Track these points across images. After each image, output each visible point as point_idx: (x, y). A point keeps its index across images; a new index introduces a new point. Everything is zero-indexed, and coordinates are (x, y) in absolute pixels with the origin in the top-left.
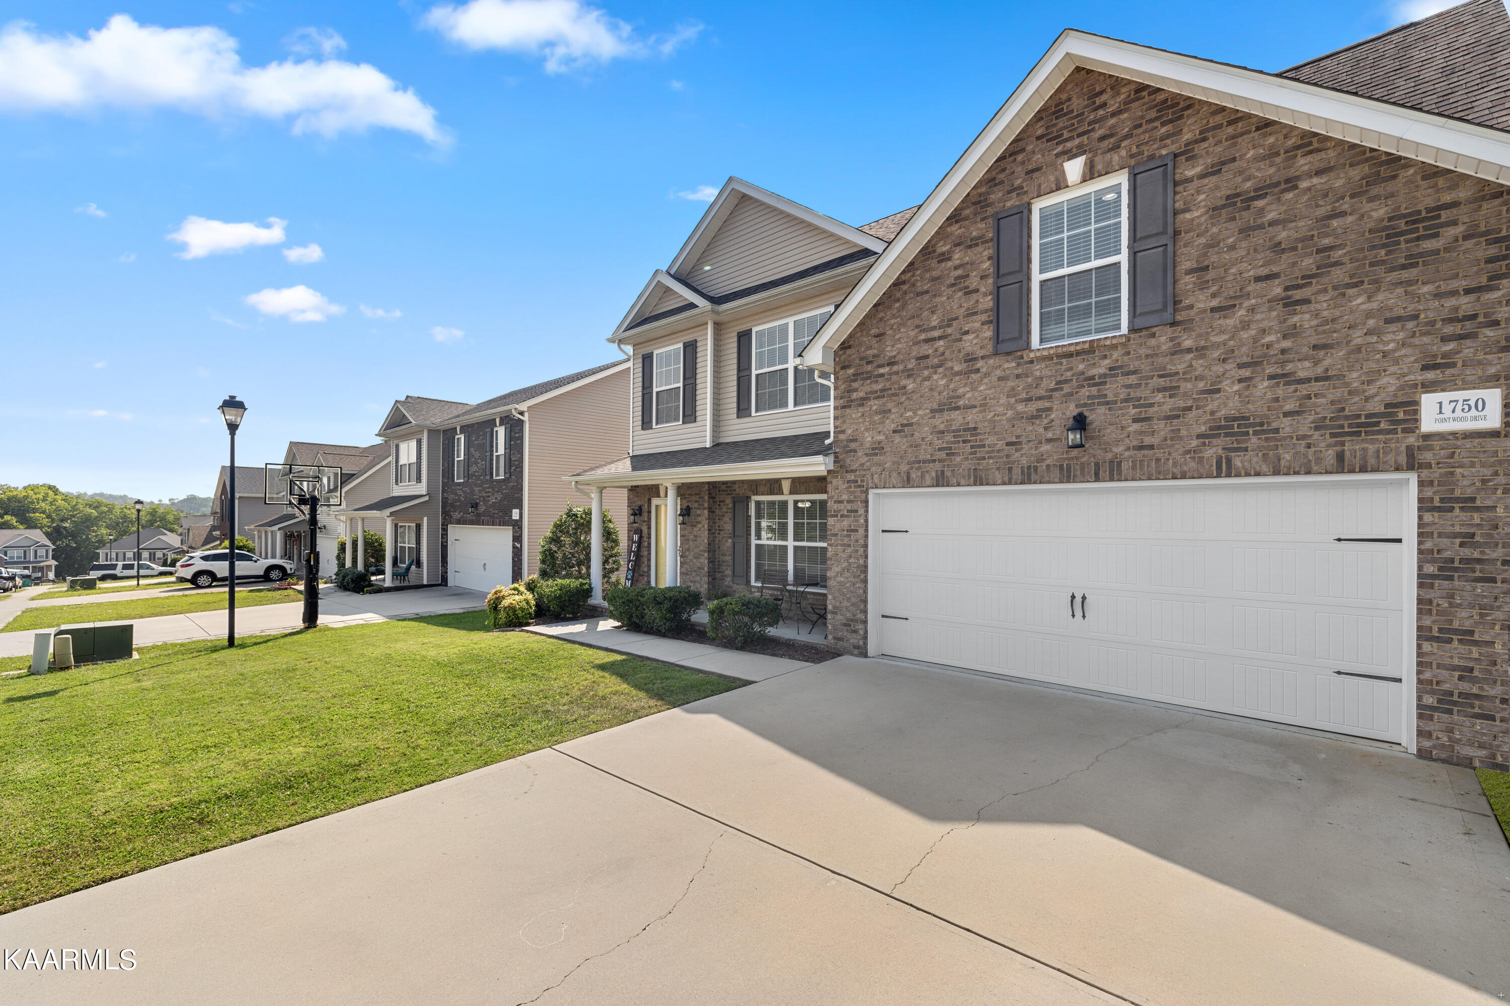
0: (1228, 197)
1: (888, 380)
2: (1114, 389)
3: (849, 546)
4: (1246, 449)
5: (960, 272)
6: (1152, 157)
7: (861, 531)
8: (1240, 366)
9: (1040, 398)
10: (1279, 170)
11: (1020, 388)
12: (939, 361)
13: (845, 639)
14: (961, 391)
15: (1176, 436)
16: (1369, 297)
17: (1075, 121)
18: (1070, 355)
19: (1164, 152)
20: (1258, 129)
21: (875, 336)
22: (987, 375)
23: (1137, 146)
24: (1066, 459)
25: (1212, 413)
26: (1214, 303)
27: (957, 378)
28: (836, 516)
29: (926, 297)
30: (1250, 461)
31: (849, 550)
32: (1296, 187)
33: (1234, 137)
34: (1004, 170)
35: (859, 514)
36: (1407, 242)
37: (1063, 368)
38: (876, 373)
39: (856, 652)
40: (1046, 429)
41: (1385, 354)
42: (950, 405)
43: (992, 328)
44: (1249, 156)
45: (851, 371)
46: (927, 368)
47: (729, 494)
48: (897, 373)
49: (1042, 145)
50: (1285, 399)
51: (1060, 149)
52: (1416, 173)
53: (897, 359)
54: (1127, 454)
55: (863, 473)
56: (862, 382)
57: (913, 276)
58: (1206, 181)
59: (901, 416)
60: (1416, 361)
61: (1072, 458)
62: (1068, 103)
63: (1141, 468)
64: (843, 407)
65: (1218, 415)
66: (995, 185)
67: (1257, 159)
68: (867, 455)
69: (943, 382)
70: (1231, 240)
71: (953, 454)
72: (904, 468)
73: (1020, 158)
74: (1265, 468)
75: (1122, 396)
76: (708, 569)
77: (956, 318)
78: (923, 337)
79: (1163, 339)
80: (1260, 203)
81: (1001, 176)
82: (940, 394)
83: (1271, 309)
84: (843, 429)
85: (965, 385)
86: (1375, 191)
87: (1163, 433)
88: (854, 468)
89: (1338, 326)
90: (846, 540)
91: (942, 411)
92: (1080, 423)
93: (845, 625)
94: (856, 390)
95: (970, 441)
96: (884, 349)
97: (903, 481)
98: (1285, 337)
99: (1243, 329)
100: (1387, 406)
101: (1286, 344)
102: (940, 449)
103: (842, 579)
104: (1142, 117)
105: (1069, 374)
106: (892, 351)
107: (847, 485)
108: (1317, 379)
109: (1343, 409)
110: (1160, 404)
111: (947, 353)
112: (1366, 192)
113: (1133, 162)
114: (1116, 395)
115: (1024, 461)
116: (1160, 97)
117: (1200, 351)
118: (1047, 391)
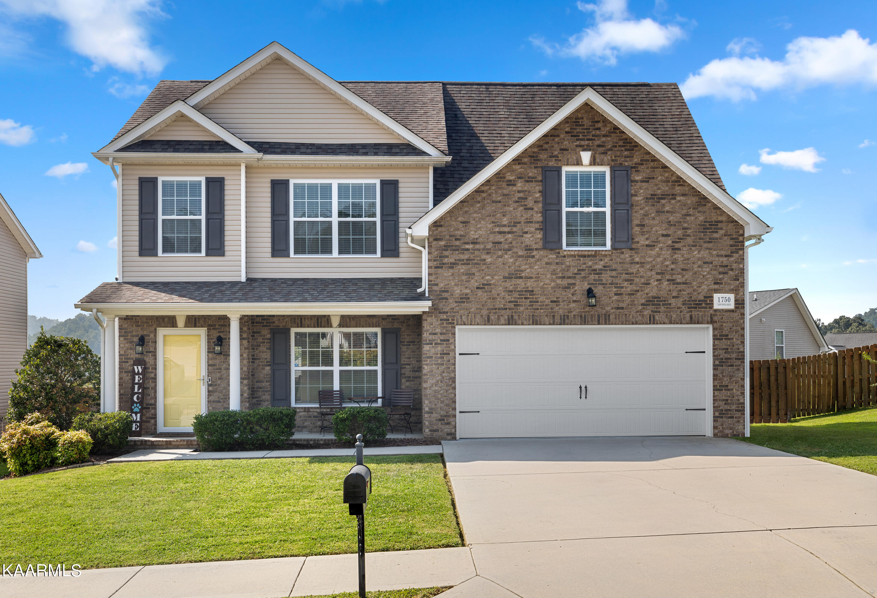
0: (652, 195)
1: (472, 253)
2: (606, 277)
3: (443, 364)
4: (659, 312)
5: (521, 195)
6: (621, 164)
7: (452, 354)
8: (657, 274)
9: (569, 278)
10: (669, 189)
11: (558, 271)
12: (509, 247)
13: (440, 430)
14: (523, 267)
15: (632, 304)
16: (699, 252)
17: (586, 131)
18: (584, 256)
19: (626, 164)
20: (662, 168)
21: (461, 222)
22: (539, 260)
23: (615, 156)
24: (583, 312)
25: (647, 294)
26: (647, 243)
27: (521, 259)
28: (432, 344)
29: (499, 205)
30: (661, 317)
31: (443, 367)
32: (675, 199)
33: (654, 168)
34: (547, 143)
35: (450, 342)
36: (710, 232)
37: (581, 262)
38: (463, 247)
39: (449, 437)
40: (573, 295)
41: (704, 276)
42: (516, 275)
43: (542, 233)
44: (659, 178)
45: (442, 243)
46: (501, 250)
47: (266, 326)
48: (479, 250)
49: (568, 137)
50: (673, 290)
51: (578, 143)
52: (711, 206)
53: (478, 241)
54: (612, 311)
55: (453, 314)
56: (451, 252)
57: (490, 189)
58: (643, 184)
59: (482, 278)
60: (712, 280)
61: (586, 312)
62: (581, 120)
63: (619, 319)
64: (436, 267)
65: (649, 295)
66: (543, 150)
67: (662, 181)
68: (456, 302)
69: (511, 260)
70: (653, 215)
71: (518, 305)
72: (485, 312)
73: (557, 139)
74: (666, 321)
75: (610, 282)
76: (248, 395)
77: (519, 223)
78: (497, 229)
79: (627, 255)
80: (663, 201)
81: (546, 146)
82: (509, 267)
83: (668, 250)
84: (436, 283)
85: (526, 264)
86: (700, 209)
87: (627, 302)
88: (446, 310)
89: (689, 262)
90: (439, 361)
91: (511, 278)
92: (590, 293)
93: (440, 420)
94: (447, 257)
95: (529, 298)
96: (469, 233)
97: (485, 321)
98: (673, 263)
99: (658, 257)
100: (705, 297)
101: (673, 266)
102: (510, 302)
103: (437, 388)
104: (617, 143)
105: (584, 266)
106: (475, 235)
107: (439, 322)
108: (683, 283)
109: (691, 297)
110: (626, 288)
111: (514, 243)
112: (697, 208)
113: (613, 163)
114: (607, 280)
115: (561, 311)
116: (624, 137)
117: (642, 264)
118: (573, 274)
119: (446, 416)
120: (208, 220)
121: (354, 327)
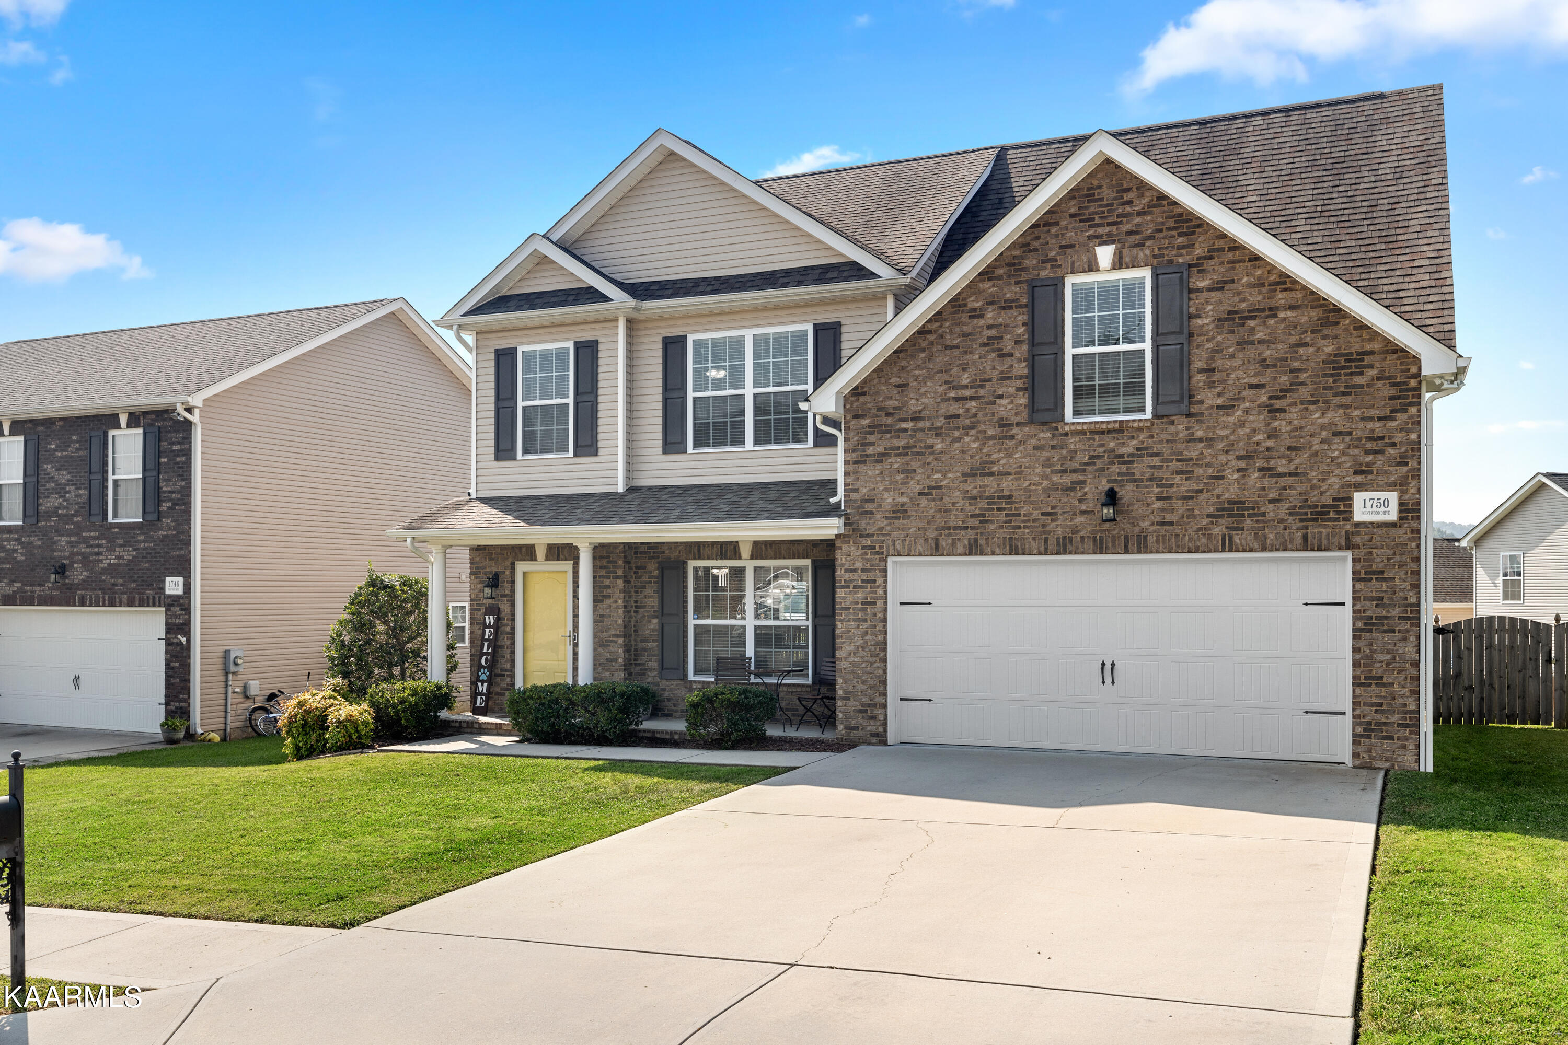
0: (1229, 313)
1: (912, 436)
2: (1140, 468)
3: (865, 621)
4: (1242, 529)
5: (993, 332)
6: (1170, 262)
7: (880, 604)
8: (1239, 458)
9: (1074, 471)
10: (1264, 298)
11: (1055, 459)
12: (971, 422)
13: (861, 728)
14: (995, 456)
15: (1190, 514)
16: (1323, 414)
17: (1105, 209)
18: (1102, 432)
19: (1180, 260)
20: (1250, 260)
21: (895, 386)
22: (1021, 443)
23: (1159, 249)
24: (1099, 531)
25: (1218, 496)
26: (1219, 401)
27: (991, 442)
28: (848, 587)
29: (956, 352)
30: (1246, 539)
31: (865, 625)
32: (1275, 316)
33: (1233, 262)
34: (1038, 238)
35: (877, 584)
36: (1346, 375)
37: (1096, 443)
38: (898, 427)
39: (874, 740)
40: (1080, 501)
41: (1333, 459)
42: (983, 470)
43: (1027, 395)
44: (1244, 281)
45: (866, 422)
46: (958, 428)
47: (653, 558)
48: (923, 430)
49: (1075, 223)
50: (1270, 488)
51: (1091, 232)
52: (1350, 324)
53: (922, 415)
54: (1152, 528)
55: (881, 538)
56: (879, 436)
57: (941, 326)
58: (1213, 294)
59: (928, 477)
60: (1350, 467)
61: (1104, 531)
62: (1099, 191)
63: (1164, 542)
64: (856, 462)
65: (1223, 498)
66: (1030, 251)
67: (1251, 286)
68: (887, 518)
69: (975, 445)
70: (1231, 350)
71: (987, 522)
72: (931, 534)
73: (1054, 230)
74: (1256, 546)
75: (1147, 476)
76: (624, 660)
77: (990, 380)
78: (952, 394)
79: (1180, 428)
80: (1252, 323)
81: (1036, 244)
82: (972, 457)
83: (1260, 413)
84: (856, 487)
85: (1000, 451)
86: (1326, 331)
87: (1181, 511)
88: (871, 532)
89: (1304, 434)
90: (860, 615)
91: (975, 475)
92: (1112, 498)
93: (861, 711)
94: (873, 444)
95: (1004, 509)
96: (907, 402)
97: (931, 548)
98: (1269, 437)
99: (1240, 426)
100: (1334, 499)
101: (1270, 443)
102: (972, 516)
103: (856, 660)
104: (1163, 224)
105: (1101, 450)
106: (917, 405)
107: (860, 552)
108: (1291, 475)
109: (1307, 500)
110: (1178, 486)
111: (980, 415)
112: (1320, 331)
113: (1155, 262)
114: (1142, 474)
115: (1060, 532)
116: (1178, 210)
117: (1209, 441)
118: (1081, 464)
119: (869, 705)
120: (576, 404)
121: (771, 558)
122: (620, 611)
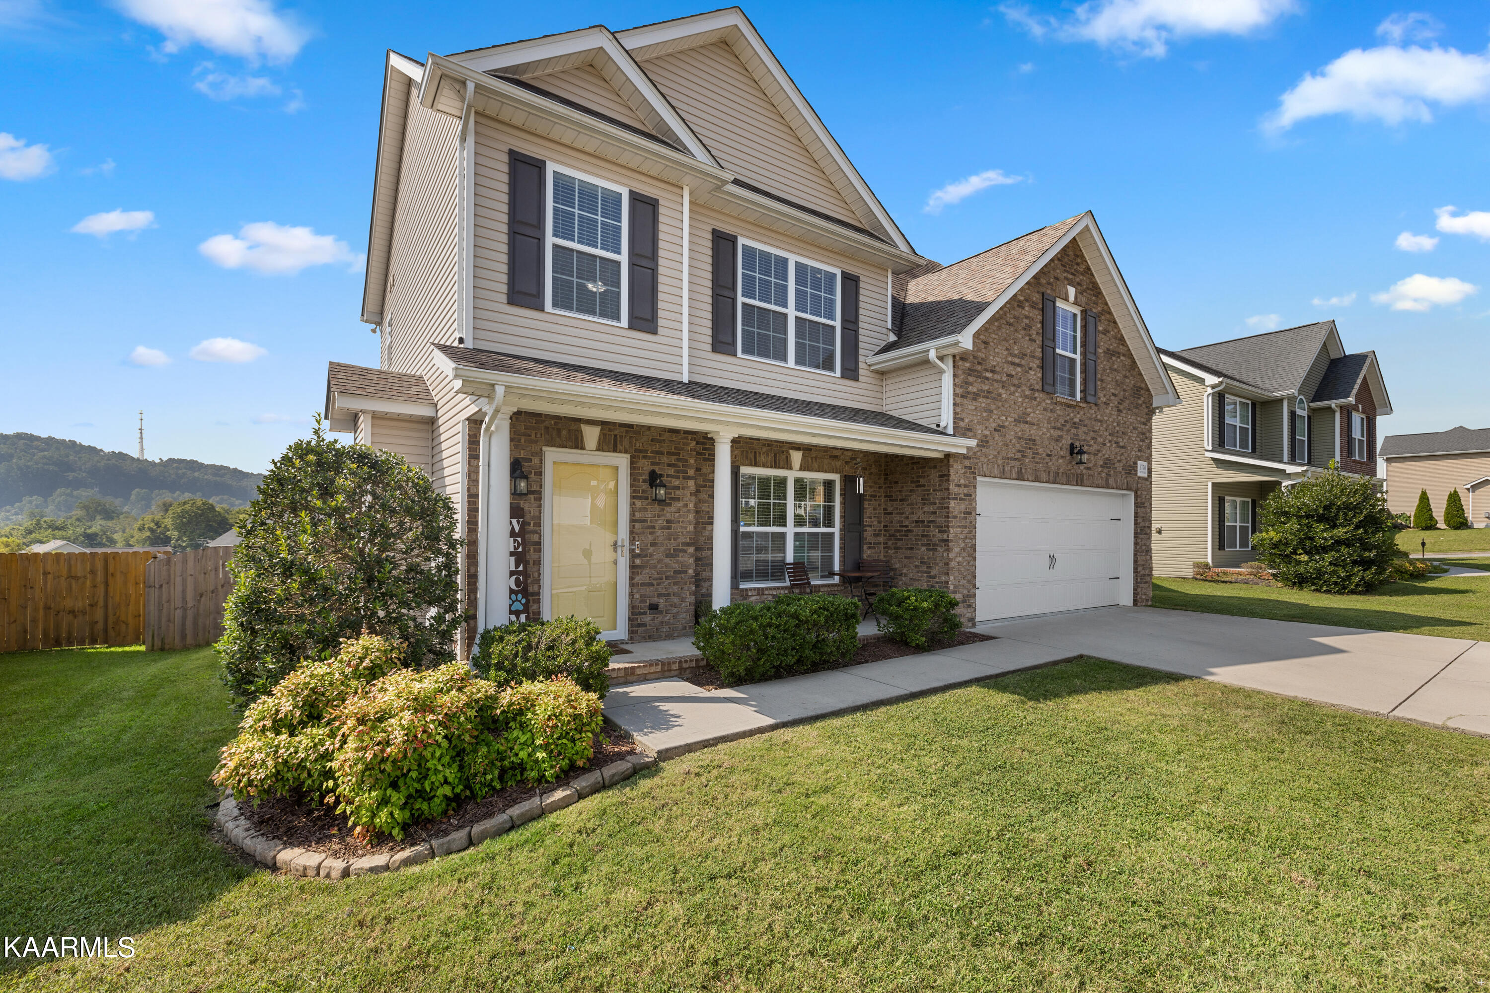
1: (992, 385)
2: (1081, 432)
3: (965, 527)
4: (1111, 476)
5: (1028, 322)
6: (1091, 310)
7: (973, 514)
8: (1110, 435)
9: (1059, 428)
10: (1117, 347)
11: (1052, 419)
12: (1018, 383)
13: (964, 616)
14: (1028, 411)
15: (1096, 465)
16: (1131, 416)
17: (1070, 263)
18: (1068, 406)
19: (1094, 311)
20: (1114, 322)
21: (981, 342)
22: (1039, 404)
23: (1088, 300)
24: (1068, 471)
25: (1104, 455)
26: (1104, 399)
27: (1027, 400)
28: (956, 499)
30: (1111, 482)
31: (966, 531)
32: (1120, 357)
35: (972, 498)
36: (1136, 398)
38: (983, 375)
40: (1061, 449)
41: (1133, 442)
42: (1023, 419)
43: (1041, 372)
44: (1112, 333)
45: (967, 365)
46: (1013, 385)
48: (996, 381)
50: (1118, 454)
51: (1065, 275)
52: (1137, 370)
53: (996, 370)
54: (1085, 471)
55: (975, 461)
56: (974, 379)
59: (999, 418)
60: (1138, 447)
62: (1068, 250)
63: (1089, 480)
64: (963, 397)
65: (1105, 457)
67: (1113, 337)
68: (978, 445)
69: (1020, 400)
70: (1108, 371)
71: (1025, 456)
72: (1000, 462)
75: (1083, 438)
76: (694, 571)
77: (1026, 355)
78: (1010, 359)
79: (1091, 410)
80: (1114, 358)
81: (1045, 270)
82: (1019, 408)
83: (1115, 411)
84: (962, 416)
85: (1030, 407)
87: (1093, 462)
88: (970, 455)
89: (1126, 426)
90: (963, 523)
91: (1020, 422)
92: (1072, 449)
93: (963, 602)
94: (971, 384)
95: (1032, 449)
96: (988, 357)
97: (1001, 473)
98: (1118, 425)
99: (1110, 416)
100: (1134, 464)
101: (1118, 428)
102: (1019, 451)
103: (961, 560)
105: (1068, 417)
106: (994, 361)
107: (963, 470)
108: (1123, 447)
109: (1127, 463)
110: (1093, 446)
111: (1022, 380)
112: (1131, 371)
113: (1083, 307)
115: (1053, 468)
118: (1061, 425)
119: (968, 596)
120: (632, 265)
122: (691, 516)
